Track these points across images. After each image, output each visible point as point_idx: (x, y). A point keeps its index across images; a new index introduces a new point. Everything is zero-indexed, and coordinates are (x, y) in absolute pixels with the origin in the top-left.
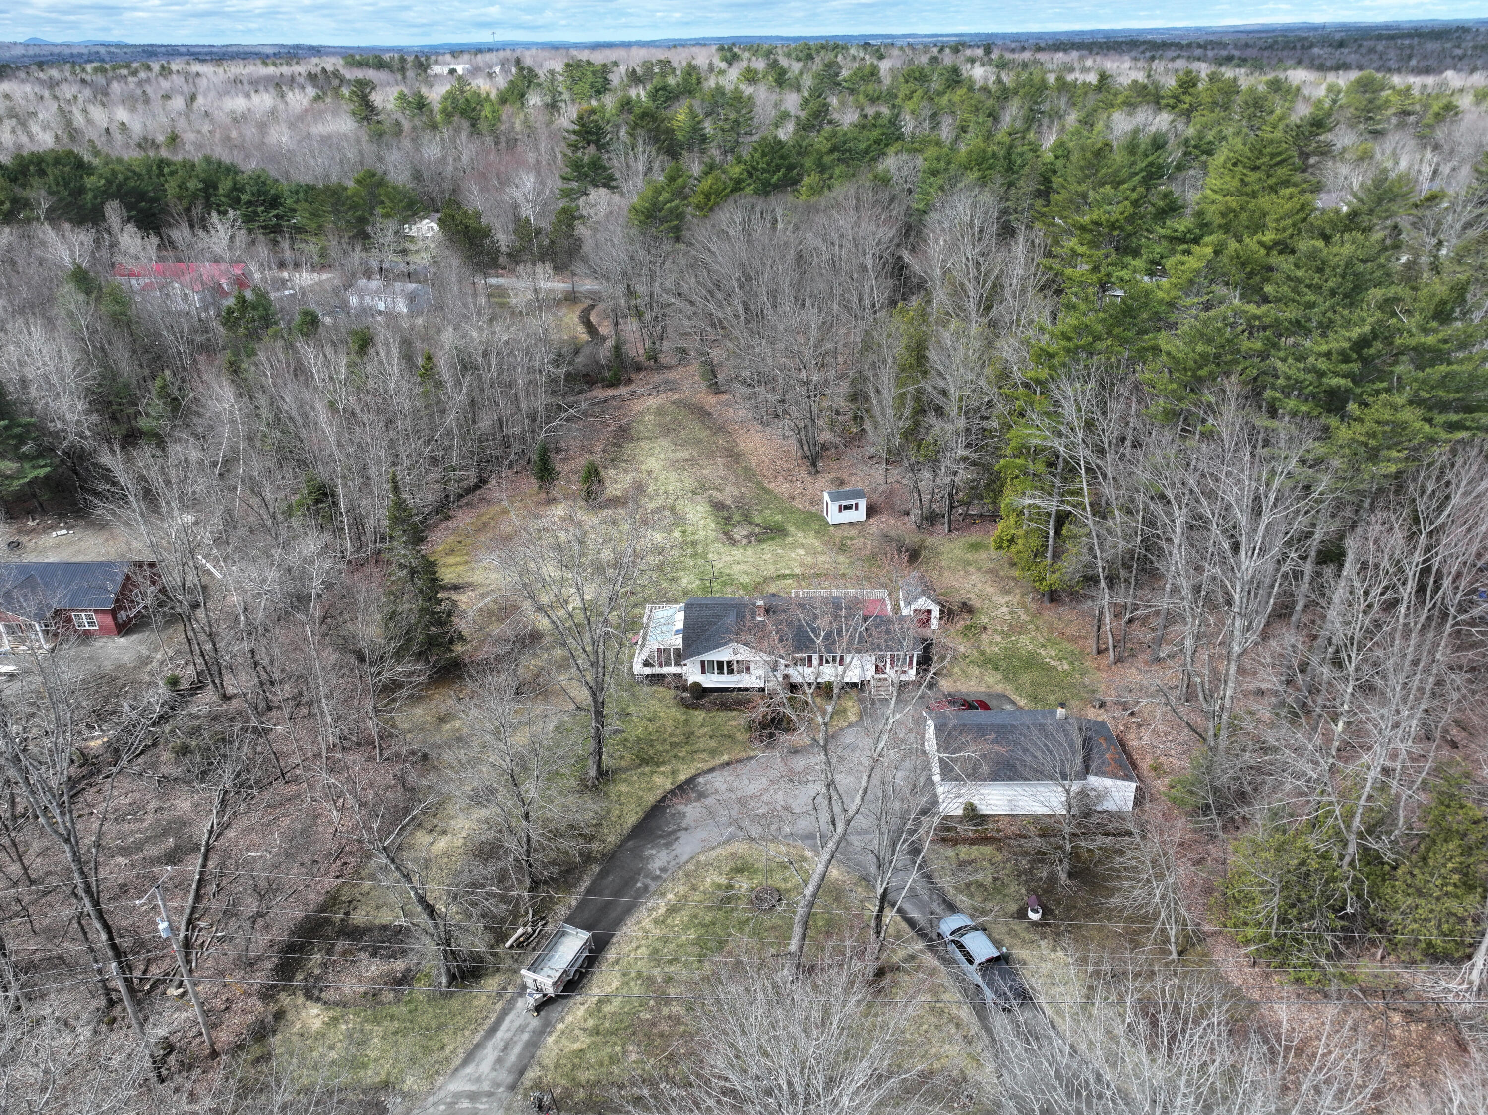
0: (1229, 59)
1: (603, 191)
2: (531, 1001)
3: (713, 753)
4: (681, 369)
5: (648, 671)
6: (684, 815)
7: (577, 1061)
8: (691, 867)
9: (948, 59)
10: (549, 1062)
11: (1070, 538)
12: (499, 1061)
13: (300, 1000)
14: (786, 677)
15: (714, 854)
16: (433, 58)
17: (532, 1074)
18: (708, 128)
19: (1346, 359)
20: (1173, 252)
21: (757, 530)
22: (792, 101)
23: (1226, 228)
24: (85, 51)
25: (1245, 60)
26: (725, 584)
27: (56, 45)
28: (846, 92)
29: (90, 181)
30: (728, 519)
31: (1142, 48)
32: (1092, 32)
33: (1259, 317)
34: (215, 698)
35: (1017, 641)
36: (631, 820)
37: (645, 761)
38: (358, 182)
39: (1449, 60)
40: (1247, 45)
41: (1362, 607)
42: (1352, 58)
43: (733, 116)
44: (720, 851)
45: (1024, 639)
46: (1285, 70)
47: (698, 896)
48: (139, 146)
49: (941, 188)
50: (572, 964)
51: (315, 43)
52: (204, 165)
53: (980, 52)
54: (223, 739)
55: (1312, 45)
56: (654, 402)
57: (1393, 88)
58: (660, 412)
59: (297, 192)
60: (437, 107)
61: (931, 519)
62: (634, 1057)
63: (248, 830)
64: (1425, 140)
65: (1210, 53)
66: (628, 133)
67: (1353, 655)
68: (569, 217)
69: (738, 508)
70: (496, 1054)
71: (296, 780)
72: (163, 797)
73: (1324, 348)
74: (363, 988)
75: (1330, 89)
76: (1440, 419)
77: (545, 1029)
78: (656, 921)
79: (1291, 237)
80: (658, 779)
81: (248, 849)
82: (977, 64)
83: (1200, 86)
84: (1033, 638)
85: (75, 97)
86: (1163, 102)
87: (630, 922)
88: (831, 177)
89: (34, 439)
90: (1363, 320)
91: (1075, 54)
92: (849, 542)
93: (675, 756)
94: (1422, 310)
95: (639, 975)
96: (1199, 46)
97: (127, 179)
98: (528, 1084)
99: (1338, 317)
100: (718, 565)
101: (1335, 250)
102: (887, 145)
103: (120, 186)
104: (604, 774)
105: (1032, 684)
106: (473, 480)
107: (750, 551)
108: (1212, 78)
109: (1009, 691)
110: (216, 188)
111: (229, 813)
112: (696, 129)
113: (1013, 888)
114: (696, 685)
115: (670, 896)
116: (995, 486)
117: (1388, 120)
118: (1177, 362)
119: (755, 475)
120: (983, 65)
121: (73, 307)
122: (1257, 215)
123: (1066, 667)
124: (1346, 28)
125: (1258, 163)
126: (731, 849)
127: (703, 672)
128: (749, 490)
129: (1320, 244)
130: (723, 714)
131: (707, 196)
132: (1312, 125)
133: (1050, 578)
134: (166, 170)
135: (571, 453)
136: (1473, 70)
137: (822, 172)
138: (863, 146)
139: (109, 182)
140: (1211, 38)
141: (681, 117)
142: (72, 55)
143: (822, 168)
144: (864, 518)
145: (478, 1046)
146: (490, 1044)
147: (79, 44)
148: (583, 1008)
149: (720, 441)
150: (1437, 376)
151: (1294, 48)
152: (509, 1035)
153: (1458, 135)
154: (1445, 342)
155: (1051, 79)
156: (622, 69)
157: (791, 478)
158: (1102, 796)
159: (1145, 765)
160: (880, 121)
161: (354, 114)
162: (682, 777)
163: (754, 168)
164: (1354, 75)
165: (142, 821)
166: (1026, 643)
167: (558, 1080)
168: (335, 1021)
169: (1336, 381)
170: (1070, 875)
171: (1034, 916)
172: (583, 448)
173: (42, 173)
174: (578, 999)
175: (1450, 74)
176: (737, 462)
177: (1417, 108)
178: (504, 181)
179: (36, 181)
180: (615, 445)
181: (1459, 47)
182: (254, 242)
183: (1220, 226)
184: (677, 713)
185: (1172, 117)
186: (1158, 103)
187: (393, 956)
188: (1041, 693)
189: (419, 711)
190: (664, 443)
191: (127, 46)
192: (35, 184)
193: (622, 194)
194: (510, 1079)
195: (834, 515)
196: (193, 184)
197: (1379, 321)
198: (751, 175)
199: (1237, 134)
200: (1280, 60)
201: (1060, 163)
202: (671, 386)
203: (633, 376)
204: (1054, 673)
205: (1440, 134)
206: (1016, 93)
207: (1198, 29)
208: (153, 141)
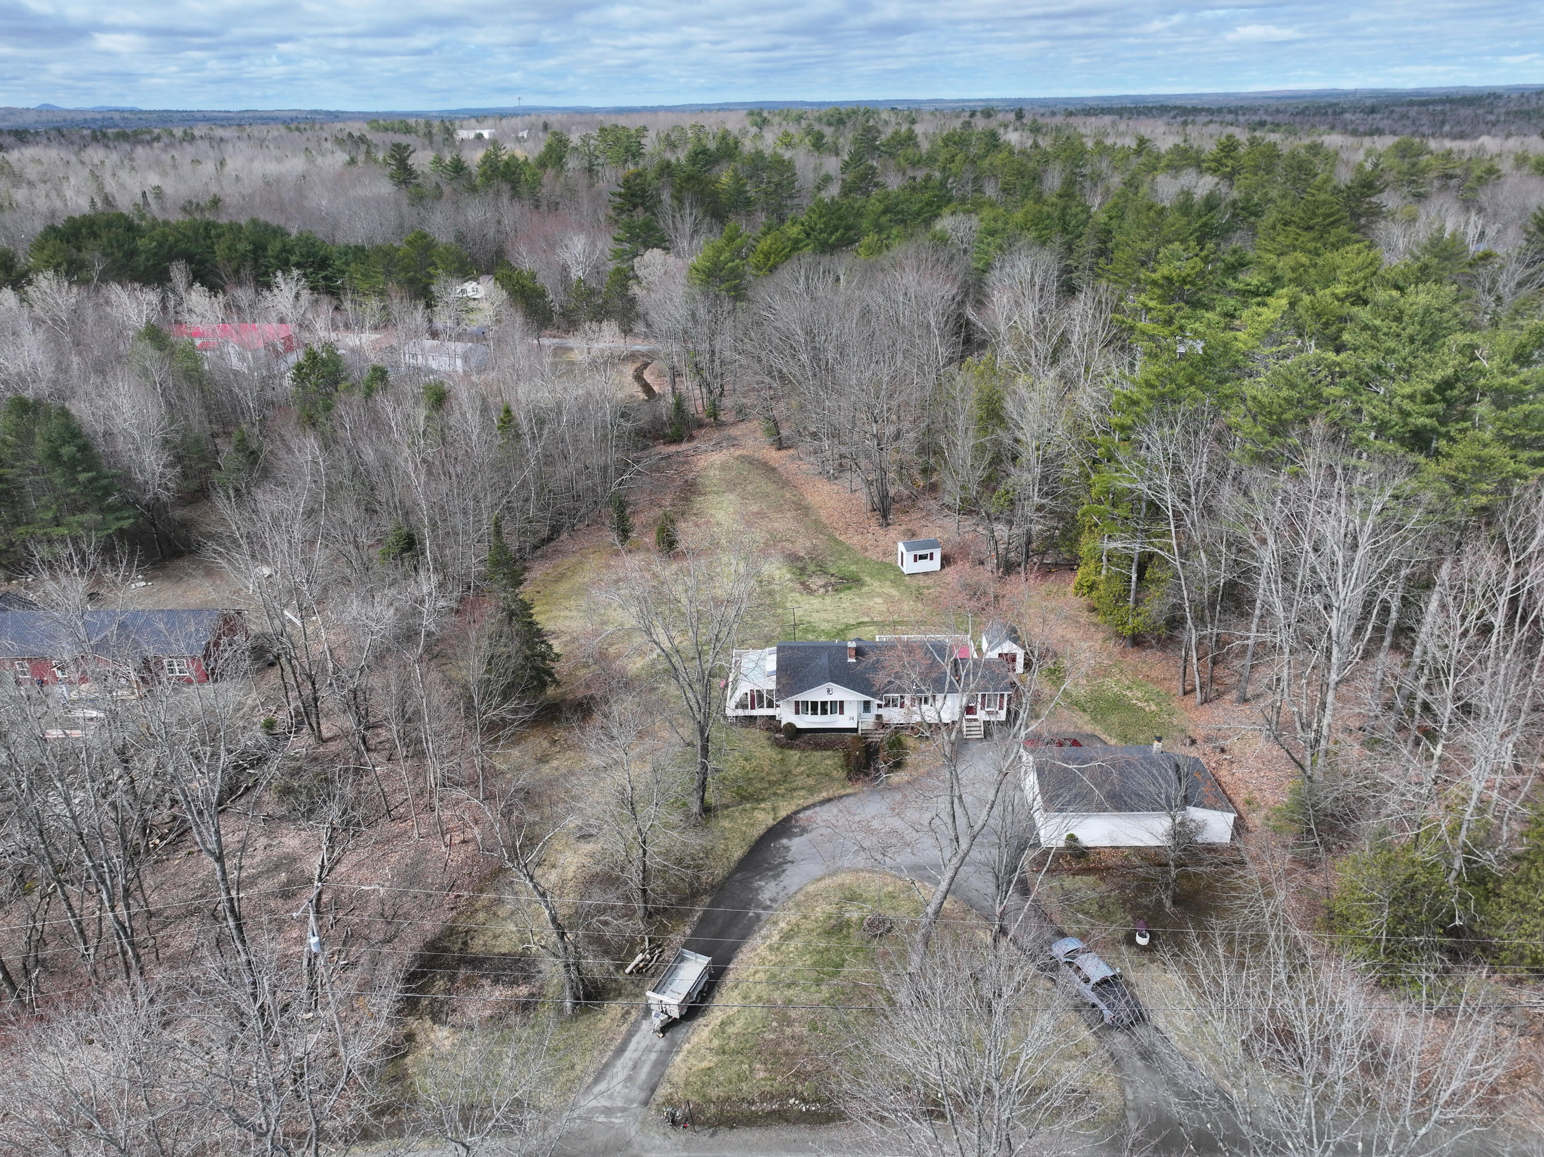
0: (1262, 124)
1: (657, 252)
2: (657, 1021)
3: (811, 790)
4: (742, 426)
5: (741, 712)
6: (787, 849)
7: (706, 1079)
8: (800, 897)
9: (980, 124)
10: (679, 1079)
11: (1152, 581)
12: (630, 1079)
13: (428, 1023)
14: (879, 717)
15: (822, 884)
16: (457, 123)
17: (663, 1091)
18: (751, 191)
19: (1430, 400)
20: (1246, 305)
21: (833, 580)
22: (832, 165)
23: (1298, 281)
24: (99, 116)
25: (1278, 125)
26: (806, 631)
27: (69, 111)
28: (886, 156)
29: (141, 243)
30: (803, 570)
31: (1173, 113)
32: (1120, 97)
33: (1339, 364)
34: (312, 741)
35: (1103, 684)
36: (738, 854)
37: (744, 799)
38: (409, 243)
39: (1482, 127)
40: (1278, 111)
41: (1459, 632)
42: (1385, 124)
43: (776, 179)
44: (828, 881)
45: (1110, 682)
46: (1320, 135)
47: (809, 925)
48: (184, 209)
49: (1000, 247)
50: (694, 987)
51: (332, 108)
52: (251, 227)
53: (1012, 116)
54: (326, 779)
55: (1343, 111)
56: (718, 458)
57: (1431, 153)
58: (724, 467)
59: (346, 254)
60: (475, 170)
61: (1008, 568)
62: (762, 1075)
63: (359, 865)
64: (1468, 204)
65: (1242, 119)
66: (673, 197)
67: (1451, 679)
68: (624, 278)
69: (812, 559)
70: (626, 1072)
71: (403, 818)
72: (270, 834)
73: (1408, 390)
74: (488, 1013)
75: (1368, 154)
76: (1524, 455)
77: (672, 1049)
78: (771, 948)
79: (1364, 288)
80: (760, 816)
81: (360, 883)
82: (1011, 128)
83: (1242, 150)
84: (1118, 681)
85: (102, 162)
86: (1205, 165)
87: (746, 949)
88: (888, 238)
89: (119, 490)
90: (1445, 363)
91: (1107, 119)
92: (926, 591)
93: (775, 794)
94: (1502, 354)
95: (759, 998)
96: (1230, 111)
97: (177, 241)
98: (660, 1100)
99: (1418, 361)
100: (799, 613)
101: (1411, 299)
102: (939, 207)
103: (171, 248)
104: (707, 810)
105: (1121, 725)
106: (545, 533)
107: (828, 600)
108: (1252, 142)
109: (1098, 731)
110: (265, 249)
111: (338, 850)
112: (740, 191)
113: (1119, 914)
114: (790, 725)
115: (782, 925)
116: (1070, 535)
117: (1431, 183)
118: (1262, 406)
119: (825, 527)
120: (1016, 130)
121: (148, 364)
122: (1326, 270)
123: (1153, 708)
124: (1375, 94)
125: (1311, 223)
126: (838, 879)
127: (797, 712)
128: (821, 541)
129: (1395, 293)
130: (818, 754)
131: (767, 256)
132: (1363, 187)
133: (1132, 622)
134: (213, 232)
135: (640, 507)
136: (1508, 136)
137: (880, 232)
138: (915, 208)
139: (160, 245)
140: (1240, 103)
141: (724, 180)
142: (86, 121)
143: (880, 229)
144: (938, 567)
145: (607, 1066)
146: (619, 1063)
147: (93, 111)
148: (707, 1030)
149: (788, 495)
150: (1520, 415)
151: (1326, 114)
152: (637, 1055)
153: (1501, 198)
154: (1525, 382)
155: (1090, 144)
156: (652, 134)
157: (861, 530)
158: (1201, 827)
159: (1239, 800)
160: (931, 184)
161: (392, 177)
162: (783, 814)
163: (812, 229)
164: (1389, 141)
165: (253, 857)
166: (1112, 686)
167: (689, 1097)
168: (464, 1042)
169: (1422, 421)
170: (1175, 903)
171: (1142, 941)
172: (651, 502)
173: (95, 235)
174: (701, 1021)
175: (1485, 140)
176: (806, 515)
177: (1458, 171)
178: (552, 244)
179: (91, 244)
180: (683, 499)
181: (1491, 113)
182: (317, 301)
183: (1290, 281)
184: (772, 753)
185: (1216, 180)
186: (1199, 166)
187: (514, 982)
188: (1130, 733)
189: (515, 752)
190: (732, 497)
191: (141, 111)
192: (90, 246)
193: (678, 255)
194: (642, 1096)
195: (909, 566)
196: (242, 247)
197: (1461, 364)
198: (808, 235)
199: (1284, 197)
200: (1313, 126)
201: (1114, 223)
202: (734, 442)
203: (695, 433)
204: (1142, 714)
205: (1483, 197)
206: (1057, 157)
207: (1227, 95)
208: (198, 205)
